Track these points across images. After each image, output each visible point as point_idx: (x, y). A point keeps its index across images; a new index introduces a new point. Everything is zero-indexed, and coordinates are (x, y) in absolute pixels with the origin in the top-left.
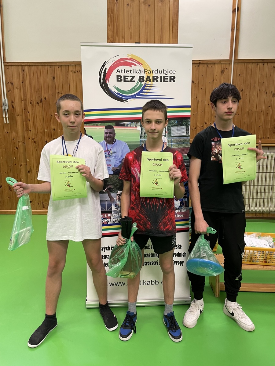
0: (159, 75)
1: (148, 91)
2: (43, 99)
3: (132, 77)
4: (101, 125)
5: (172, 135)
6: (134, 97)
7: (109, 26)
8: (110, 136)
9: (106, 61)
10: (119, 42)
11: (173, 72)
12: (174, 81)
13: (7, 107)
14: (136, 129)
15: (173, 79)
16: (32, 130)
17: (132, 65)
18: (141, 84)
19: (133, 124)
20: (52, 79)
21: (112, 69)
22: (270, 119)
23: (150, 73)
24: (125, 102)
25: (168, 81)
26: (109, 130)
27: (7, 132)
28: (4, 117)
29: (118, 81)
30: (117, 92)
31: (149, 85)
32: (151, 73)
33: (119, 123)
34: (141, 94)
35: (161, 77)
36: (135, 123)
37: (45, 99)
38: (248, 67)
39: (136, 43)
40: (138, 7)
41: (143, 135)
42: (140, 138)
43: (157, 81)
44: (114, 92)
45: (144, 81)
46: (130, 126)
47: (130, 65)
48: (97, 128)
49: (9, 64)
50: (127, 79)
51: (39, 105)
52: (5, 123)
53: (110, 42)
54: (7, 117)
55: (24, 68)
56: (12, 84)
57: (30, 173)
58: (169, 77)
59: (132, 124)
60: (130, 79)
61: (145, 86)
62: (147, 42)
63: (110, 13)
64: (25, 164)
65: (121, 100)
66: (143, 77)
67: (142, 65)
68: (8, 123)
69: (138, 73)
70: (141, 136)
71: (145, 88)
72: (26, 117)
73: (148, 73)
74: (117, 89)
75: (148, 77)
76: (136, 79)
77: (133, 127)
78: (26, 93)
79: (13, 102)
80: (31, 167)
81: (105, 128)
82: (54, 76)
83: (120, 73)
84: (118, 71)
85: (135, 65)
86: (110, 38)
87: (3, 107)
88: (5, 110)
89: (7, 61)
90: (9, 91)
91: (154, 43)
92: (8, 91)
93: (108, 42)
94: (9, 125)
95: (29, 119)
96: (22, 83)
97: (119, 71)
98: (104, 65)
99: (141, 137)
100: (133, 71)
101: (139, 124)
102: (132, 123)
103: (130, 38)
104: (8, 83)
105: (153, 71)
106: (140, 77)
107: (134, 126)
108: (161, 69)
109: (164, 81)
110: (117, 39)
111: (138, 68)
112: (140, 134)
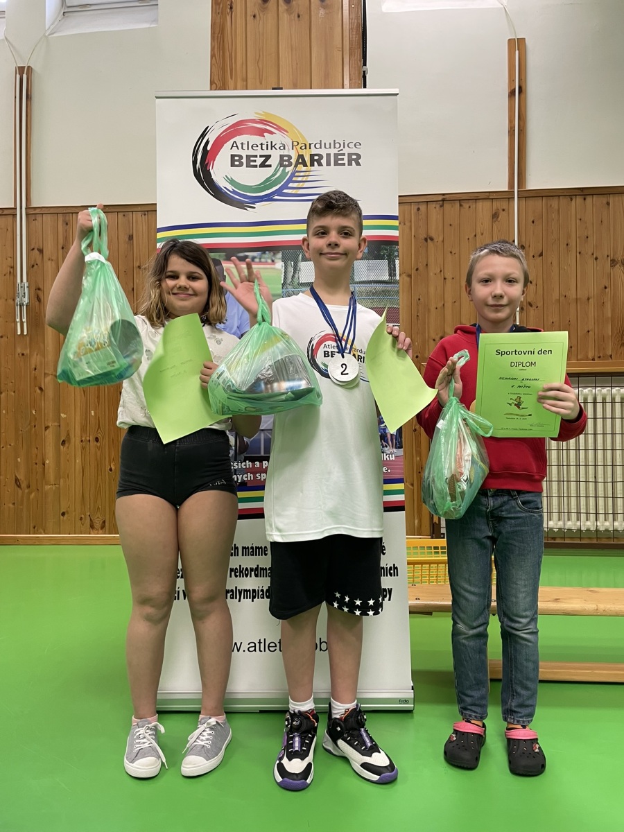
0: (323, 152)
1: (301, 185)
3: (264, 158)
5: (357, 279)
6: (268, 198)
7: (214, 58)
9: (208, 127)
10: (235, 88)
11: (355, 145)
12: (358, 164)
13: (26, 300)
14: (272, 266)
15: (355, 159)
17: (265, 134)
18: (284, 170)
19: (266, 256)
20: (127, 240)
21: (220, 142)
22: (610, 315)
23: (304, 148)
24: (248, 209)
25: (344, 164)
27: (20, 355)
28: (18, 320)
29: (233, 165)
30: (230, 187)
31: (302, 174)
32: (306, 148)
34: (285, 191)
35: (328, 155)
36: (272, 253)
38: (551, 206)
39: (273, 89)
40: (276, 20)
41: (289, 280)
42: (281, 286)
43: (320, 164)
44: (225, 188)
45: (290, 165)
46: (260, 261)
47: (261, 133)
49: (37, 211)
50: (255, 161)
52: (19, 333)
53: (216, 90)
54: (24, 320)
55: (67, 218)
56: (41, 251)
57: (67, 445)
58: (346, 155)
59: (264, 255)
60: (259, 161)
61: (293, 175)
62: (295, 87)
63: (217, 32)
64: (56, 424)
65: (241, 205)
66: (290, 157)
67: (287, 132)
68: (25, 333)
69: (278, 148)
70: (284, 281)
71: (294, 179)
73: (299, 149)
74: (232, 182)
75: (301, 157)
76: (274, 161)
77: (266, 263)
79: (39, 289)
80: (68, 431)
82: (131, 233)
83: (238, 148)
84: (235, 145)
85: (272, 133)
86: (216, 82)
87: (18, 300)
88: (21, 305)
89: (34, 205)
90: (33, 266)
91: (311, 88)
92: (31, 266)
93: (211, 89)
94: (28, 338)
96: (63, 248)
97: (237, 146)
98: (203, 135)
99: (283, 285)
100: (267, 145)
101: (280, 255)
102: (265, 253)
103: (258, 80)
104: (33, 249)
105: (310, 145)
106: (282, 157)
107: (269, 261)
108: (328, 140)
109: (336, 164)
110: (231, 83)
111: (277, 138)
112: (283, 279)
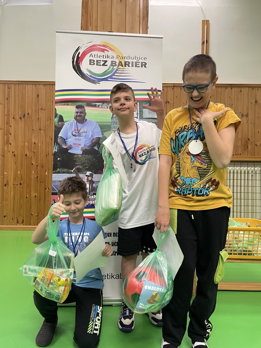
0: (130, 61)
1: (120, 75)
2: (26, 115)
3: (104, 62)
4: (72, 105)
5: (144, 117)
6: (106, 79)
7: (83, 17)
8: (81, 115)
10: (92, 30)
11: (144, 59)
12: (145, 67)
14: (107, 109)
15: (144, 65)
16: (12, 144)
17: (105, 51)
18: (113, 68)
20: (36, 97)
21: (84, 54)
23: (122, 58)
24: (97, 84)
25: (139, 67)
26: (80, 110)
29: (90, 64)
30: (89, 74)
31: (121, 70)
32: (123, 59)
33: (91, 103)
34: (113, 77)
35: (132, 62)
37: (28, 114)
38: (218, 91)
39: (109, 32)
40: (111, 2)
43: (129, 66)
44: (87, 74)
46: (102, 107)
47: (103, 51)
48: (67, 108)
50: (100, 63)
51: (21, 120)
53: (83, 30)
55: (9, 86)
57: (7, 186)
58: (140, 63)
59: (103, 105)
60: (102, 63)
61: (117, 70)
62: (119, 32)
63: (84, 5)
64: (2, 177)
65: (93, 82)
66: (116, 62)
67: (115, 51)
69: (110, 58)
71: (117, 72)
72: (8, 130)
73: (120, 59)
74: (90, 71)
75: (120, 62)
76: (109, 63)
78: (10, 108)
80: (8, 180)
81: (76, 108)
82: (38, 93)
84: (91, 55)
85: (108, 51)
86: (83, 27)
91: (125, 33)
93: (81, 30)
95: (11, 133)
96: (7, 99)
97: (92, 56)
98: (77, 50)
99: (112, 118)
100: (106, 56)
103: (102, 27)
105: (125, 57)
106: (112, 62)
107: (106, 107)
108: (132, 56)
109: (136, 66)
110: (90, 28)
111: (110, 53)
